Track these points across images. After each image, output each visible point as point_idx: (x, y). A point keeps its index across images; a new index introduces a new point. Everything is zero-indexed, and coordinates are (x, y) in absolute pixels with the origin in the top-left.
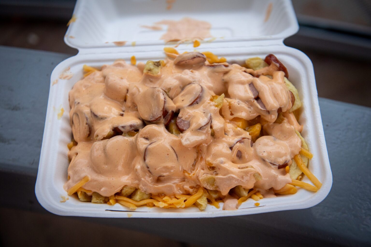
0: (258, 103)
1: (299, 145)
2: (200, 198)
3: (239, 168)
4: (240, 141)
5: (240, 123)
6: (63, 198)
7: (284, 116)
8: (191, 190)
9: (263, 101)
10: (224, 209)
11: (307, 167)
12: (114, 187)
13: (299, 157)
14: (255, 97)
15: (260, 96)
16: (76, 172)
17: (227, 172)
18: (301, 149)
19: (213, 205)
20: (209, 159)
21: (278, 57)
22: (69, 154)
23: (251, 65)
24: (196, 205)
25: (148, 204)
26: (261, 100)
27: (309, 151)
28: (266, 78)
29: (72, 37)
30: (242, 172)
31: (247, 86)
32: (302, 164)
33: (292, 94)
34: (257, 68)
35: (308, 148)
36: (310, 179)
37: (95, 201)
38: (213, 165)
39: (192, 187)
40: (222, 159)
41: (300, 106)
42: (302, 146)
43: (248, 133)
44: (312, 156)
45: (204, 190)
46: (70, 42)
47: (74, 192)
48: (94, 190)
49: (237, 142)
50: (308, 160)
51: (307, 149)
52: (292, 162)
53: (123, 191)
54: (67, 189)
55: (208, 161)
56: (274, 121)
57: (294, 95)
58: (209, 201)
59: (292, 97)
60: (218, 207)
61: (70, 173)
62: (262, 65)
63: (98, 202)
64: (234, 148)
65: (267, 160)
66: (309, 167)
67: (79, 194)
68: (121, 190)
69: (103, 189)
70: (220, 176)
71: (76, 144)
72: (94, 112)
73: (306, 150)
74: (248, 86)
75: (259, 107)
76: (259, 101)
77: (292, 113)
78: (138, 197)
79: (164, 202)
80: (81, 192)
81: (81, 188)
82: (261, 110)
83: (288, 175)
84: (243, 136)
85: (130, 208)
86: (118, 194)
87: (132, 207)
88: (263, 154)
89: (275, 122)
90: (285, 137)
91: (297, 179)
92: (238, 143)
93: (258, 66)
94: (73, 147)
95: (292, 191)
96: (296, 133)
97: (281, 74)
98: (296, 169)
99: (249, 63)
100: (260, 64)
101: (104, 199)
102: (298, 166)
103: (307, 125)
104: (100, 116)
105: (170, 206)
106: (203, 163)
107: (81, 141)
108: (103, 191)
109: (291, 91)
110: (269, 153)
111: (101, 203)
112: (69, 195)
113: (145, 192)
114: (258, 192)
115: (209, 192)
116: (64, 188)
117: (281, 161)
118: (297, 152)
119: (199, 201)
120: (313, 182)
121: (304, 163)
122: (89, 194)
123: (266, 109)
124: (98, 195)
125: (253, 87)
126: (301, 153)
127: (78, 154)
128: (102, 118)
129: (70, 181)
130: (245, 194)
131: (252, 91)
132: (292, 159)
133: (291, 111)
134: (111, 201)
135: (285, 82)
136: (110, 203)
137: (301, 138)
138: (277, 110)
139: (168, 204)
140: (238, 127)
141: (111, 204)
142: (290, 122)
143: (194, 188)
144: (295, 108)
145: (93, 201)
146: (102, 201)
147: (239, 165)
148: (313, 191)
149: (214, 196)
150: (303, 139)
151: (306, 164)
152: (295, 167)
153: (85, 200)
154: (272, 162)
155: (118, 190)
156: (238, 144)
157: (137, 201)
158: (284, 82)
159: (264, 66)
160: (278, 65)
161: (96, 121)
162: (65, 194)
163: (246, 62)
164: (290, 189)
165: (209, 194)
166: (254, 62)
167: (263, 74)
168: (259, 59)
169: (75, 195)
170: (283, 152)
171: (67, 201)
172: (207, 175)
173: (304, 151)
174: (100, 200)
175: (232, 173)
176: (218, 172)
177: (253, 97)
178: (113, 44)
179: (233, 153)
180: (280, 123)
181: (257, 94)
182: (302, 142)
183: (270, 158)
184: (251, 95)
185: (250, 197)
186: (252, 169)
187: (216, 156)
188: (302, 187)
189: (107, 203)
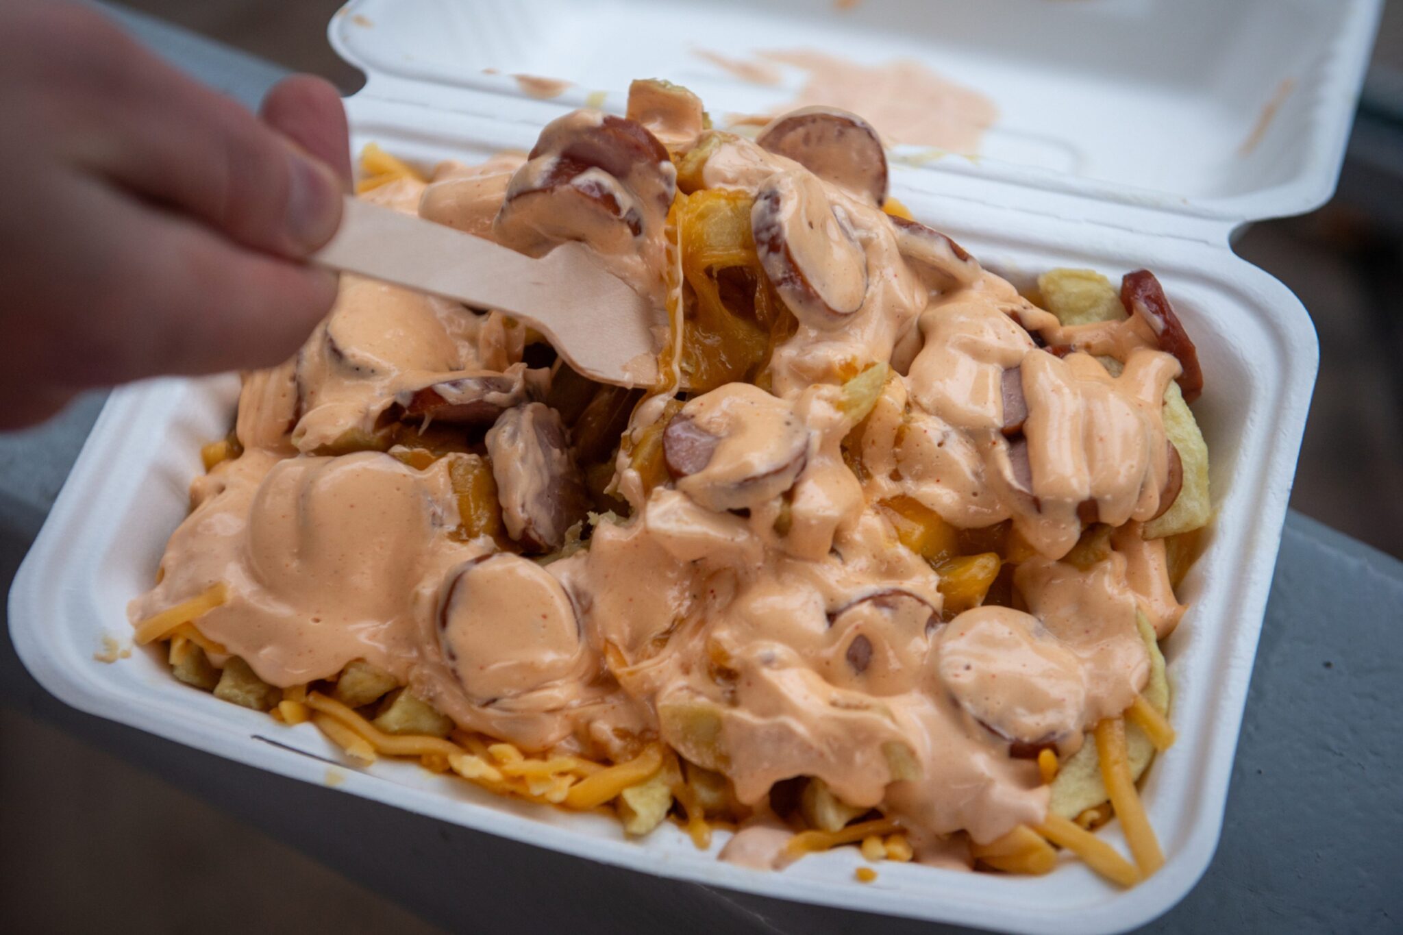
0: (1010, 455)
1: (1134, 681)
2: (640, 782)
3: (834, 704)
4: (879, 600)
5: (917, 530)
6: (109, 644)
7: (1115, 547)
8: (616, 744)
9: (1031, 453)
10: (723, 856)
11: (1139, 783)
12: (310, 651)
13: (1117, 732)
14: (1005, 427)
15: (1032, 428)
16: (190, 558)
17: (776, 704)
18: (1135, 697)
19: (690, 831)
20: (724, 634)
21: (1171, 288)
22: (198, 484)
23: (1057, 299)
24: (615, 808)
25: (430, 754)
26: (1026, 445)
27: (1167, 716)
28: (1092, 367)
29: (361, 21)
30: (835, 719)
31: (993, 373)
32: (1116, 762)
33: (1175, 458)
34: (1077, 319)
35: (1170, 702)
36: (1126, 832)
37: (227, 691)
38: (732, 664)
39: (623, 734)
40: (779, 650)
41: (1201, 521)
42: (1147, 686)
43: (933, 579)
44: (1169, 740)
45: (664, 758)
46: (345, 40)
47: (158, 633)
48: (236, 648)
49: (863, 600)
50: (1154, 754)
51: (1164, 705)
52: (1083, 746)
53: (346, 681)
54: (136, 618)
55: (718, 643)
56: (1062, 553)
57: (1185, 467)
58: (678, 812)
59: (1171, 473)
60: (702, 845)
61: (171, 557)
62: (1102, 309)
63: (237, 696)
64: (842, 619)
65: (967, 704)
66: (1147, 788)
67: (177, 646)
68: (340, 674)
69: (267, 652)
70: (743, 715)
71: (236, 450)
72: (334, 338)
73: (1158, 710)
74: (999, 375)
75: (1008, 472)
76: (1020, 449)
77: (1161, 542)
78: (394, 716)
79: (493, 761)
80: (188, 642)
81: (188, 624)
82: (1009, 487)
83: (1043, 792)
84: (907, 585)
85: (350, 751)
86: (324, 687)
87: (359, 749)
88: (956, 676)
89: (1066, 560)
90: (1087, 632)
91: (1077, 820)
92: (868, 603)
93: (1080, 311)
94: (222, 463)
95: (1032, 860)
96: (1138, 625)
97: (1161, 364)
98: (1091, 777)
99: (1051, 287)
100: (1095, 302)
101: (263, 692)
102: (1100, 771)
103: (1201, 608)
104: (353, 356)
105: (510, 787)
106: (696, 644)
107: (255, 444)
108: (266, 661)
109: (1178, 446)
110: (988, 681)
111: (248, 706)
112: (138, 642)
113: (429, 703)
114: (902, 832)
115: (691, 774)
116: (130, 612)
117: (1031, 724)
118: (1114, 708)
119: (631, 797)
120: (1131, 846)
121: (1132, 760)
122: (216, 658)
123: (1031, 488)
124: (245, 672)
125: (1017, 383)
126: (1130, 715)
127: (224, 494)
128: (358, 369)
129: (159, 590)
130: (834, 819)
131: (1006, 396)
132: (1086, 732)
133: (1154, 530)
134: (286, 707)
135: (1164, 403)
136: (279, 713)
137: (1151, 656)
138: (1076, 505)
139: (504, 773)
140: (903, 538)
141: (282, 720)
142: (1135, 579)
143: (628, 739)
144: (1174, 522)
145: (219, 689)
146: (252, 699)
147: (835, 693)
148: (1116, 881)
149: (705, 795)
150: (1159, 659)
151: (1136, 768)
152: (1088, 771)
153: (196, 680)
154: (989, 720)
155: (326, 671)
156: (866, 609)
157: (386, 732)
158: (1161, 402)
159: (1109, 317)
160: (1158, 322)
161: (330, 375)
162: (123, 630)
163: (1042, 282)
164: (1029, 850)
165: (686, 780)
166: (1073, 287)
167: (1088, 347)
168: (1101, 281)
169: (161, 647)
170: (1055, 690)
171: (122, 662)
172: (691, 698)
173: (1147, 709)
174: (249, 692)
175: (796, 712)
176: (742, 696)
177: (999, 422)
178: (513, 84)
179: (833, 637)
180: (1086, 568)
181: (1021, 417)
182: (1151, 671)
183: (987, 699)
184: (993, 412)
185: (858, 843)
186: (887, 722)
187: (758, 628)
188: (1080, 858)
189: (272, 711)
